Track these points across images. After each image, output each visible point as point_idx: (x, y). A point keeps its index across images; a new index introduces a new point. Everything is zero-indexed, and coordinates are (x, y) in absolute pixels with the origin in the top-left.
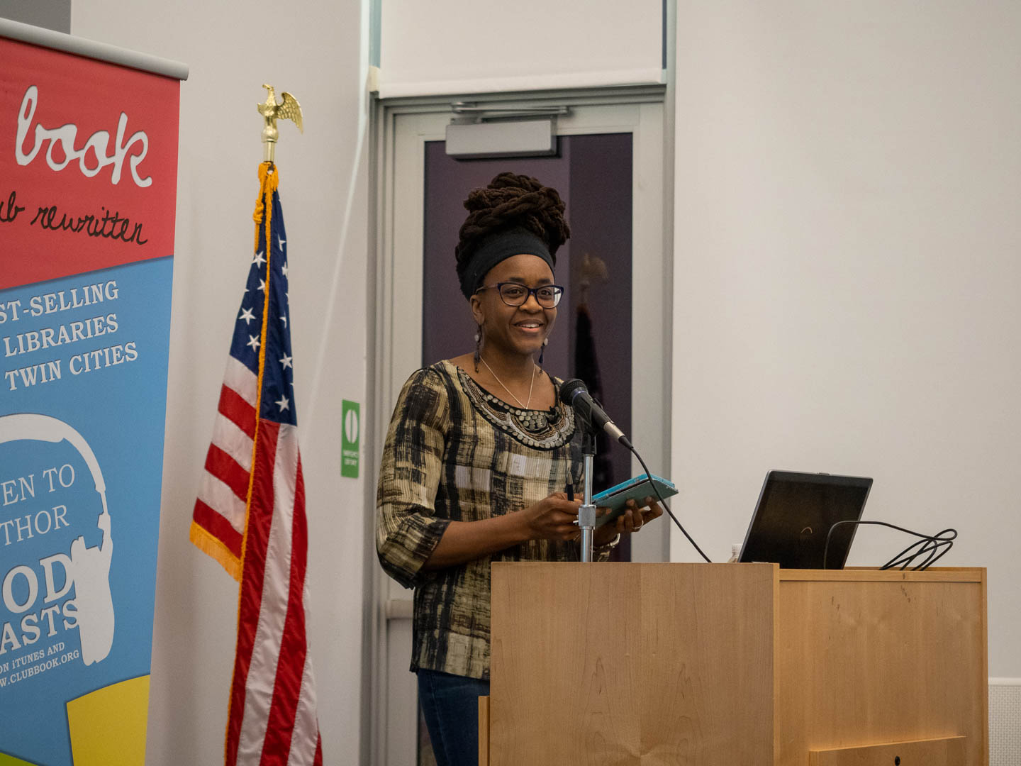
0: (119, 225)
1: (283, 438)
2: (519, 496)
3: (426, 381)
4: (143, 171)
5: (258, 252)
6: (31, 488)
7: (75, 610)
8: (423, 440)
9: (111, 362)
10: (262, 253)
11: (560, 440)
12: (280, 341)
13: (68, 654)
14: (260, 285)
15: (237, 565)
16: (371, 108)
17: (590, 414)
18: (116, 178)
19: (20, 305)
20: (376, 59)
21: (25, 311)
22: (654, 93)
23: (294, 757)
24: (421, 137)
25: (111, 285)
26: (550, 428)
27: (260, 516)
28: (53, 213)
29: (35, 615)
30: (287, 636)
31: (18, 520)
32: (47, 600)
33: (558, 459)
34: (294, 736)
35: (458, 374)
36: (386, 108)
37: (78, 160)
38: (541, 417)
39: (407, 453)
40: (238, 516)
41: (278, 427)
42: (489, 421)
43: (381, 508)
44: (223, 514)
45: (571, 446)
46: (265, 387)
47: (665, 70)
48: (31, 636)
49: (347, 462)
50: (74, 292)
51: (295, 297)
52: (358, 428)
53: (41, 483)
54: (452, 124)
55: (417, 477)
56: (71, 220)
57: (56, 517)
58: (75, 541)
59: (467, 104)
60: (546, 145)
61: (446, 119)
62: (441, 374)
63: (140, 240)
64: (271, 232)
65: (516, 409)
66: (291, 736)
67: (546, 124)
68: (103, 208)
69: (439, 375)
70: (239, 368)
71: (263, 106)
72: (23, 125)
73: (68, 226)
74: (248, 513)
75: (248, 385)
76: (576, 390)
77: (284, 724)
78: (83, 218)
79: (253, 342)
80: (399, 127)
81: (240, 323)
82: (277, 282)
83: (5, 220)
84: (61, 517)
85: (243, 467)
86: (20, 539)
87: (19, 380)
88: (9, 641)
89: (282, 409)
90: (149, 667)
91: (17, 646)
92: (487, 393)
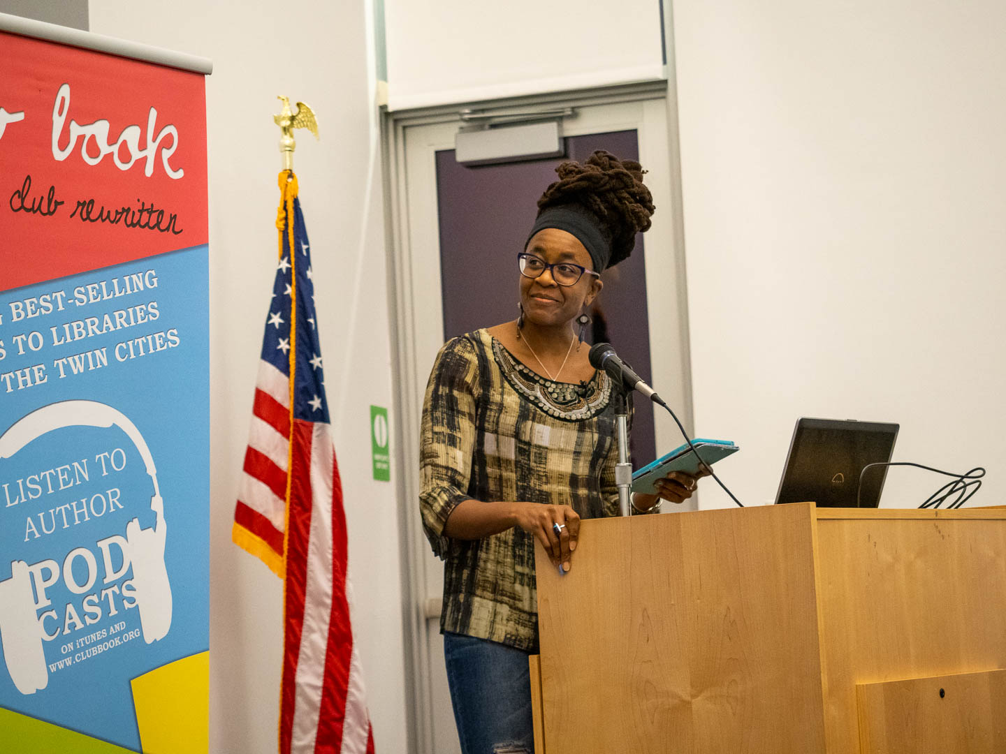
0: (155, 216)
1: (318, 436)
2: (542, 466)
3: (458, 349)
4: (175, 163)
5: (282, 258)
6: (84, 471)
7: (134, 590)
8: (457, 405)
9: (155, 348)
10: (286, 259)
11: (589, 413)
12: (309, 343)
13: (130, 633)
14: (286, 289)
15: (281, 562)
16: (381, 121)
17: (621, 376)
18: (149, 171)
19: (64, 296)
20: (383, 74)
21: (69, 302)
22: (655, 89)
23: (347, 746)
24: (433, 147)
25: (150, 274)
26: (580, 401)
27: (300, 514)
28: (91, 205)
29: (95, 595)
30: (333, 629)
31: (74, 504)
32: (106, 581)
33: (584, 431)
34: (345, 726)
35: (492, 343)
36: (396, 121)
37: (112, 154)
38: (569, 390)
39: (443, 419)
40: (278, 514)
41: (312, 426)
42: (517, 391)
43: (423, 469)
44: (264, 514)
45: (598, 420)
46: (298, 388)
47: (665, 66)
48: (94, 616)
49: (379, 465)
50: (115, 281)
51: (319, 299)
52: (386, 432)
53: (94, 468)
54: (460, 133)
55: (452, 441)
56: (109, 212)
57: (111, 500)
58: (130, 523)
59: (474, 112)
60: (553, 146)
61: (454, 128)
62: (474, 343)
63: (176, 230)
64: (295, 239)
65: (546, 380)
66: (342, 726)
67: (553, 126)
68: (139, 200)
69: (472, 344)
70: (271, 371)
71: (279, 117)
72: (58, 122)
73: (106, 218)
74: (288, 511)
75: (281, 387)
76: (605, 353)
77: (335, 714)
78: (120, 211)
79: (283, 345)
80: (409, 139)
81: (269, 328)
82: (303, 285)
83: (46, 214)
84: (115, 500)
85: (281, 468)
86: (77, 522)
87: (67, 368)
88: (71, 621)
89: (314, 409)
90: (208, 644)
91: (80, 626)
92: (519, 363)
